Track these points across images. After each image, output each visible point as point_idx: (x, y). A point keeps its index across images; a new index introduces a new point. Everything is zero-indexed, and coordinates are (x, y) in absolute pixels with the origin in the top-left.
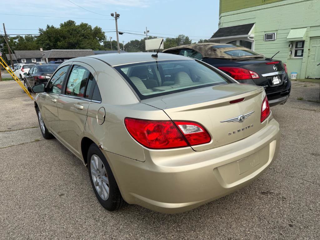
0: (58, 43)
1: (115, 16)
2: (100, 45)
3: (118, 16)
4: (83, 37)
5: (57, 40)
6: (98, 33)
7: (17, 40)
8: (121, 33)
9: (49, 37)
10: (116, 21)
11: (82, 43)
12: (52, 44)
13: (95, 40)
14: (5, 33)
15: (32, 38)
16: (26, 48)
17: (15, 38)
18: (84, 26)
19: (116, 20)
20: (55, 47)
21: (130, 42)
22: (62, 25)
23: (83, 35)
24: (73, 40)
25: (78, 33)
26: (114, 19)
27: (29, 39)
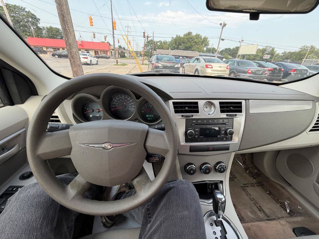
0: (180, 46)
1: (222, 25)
2: (203, 50)
3: (225, 25)
4: (195, 44)
5: (180, 44)
6: (205, 41)
7: (159, 43)
8: (222, 40)
9: (176, 42)
10: (222, 30)
11: (193, 47)
12: (176, 46)
13: (202, 46)
14: (153, 39)
15: (167, 42)
16: (162, 48)
17: (158, 42)
18: (198, 36)
19: (223, 28)
20: (177, 49)
21: (224, 49)
22: (184, 35)
23: (195, 42)
24: (188, 45)
25: (193, 40)
26: (222, 27)
27: (165, 43)
